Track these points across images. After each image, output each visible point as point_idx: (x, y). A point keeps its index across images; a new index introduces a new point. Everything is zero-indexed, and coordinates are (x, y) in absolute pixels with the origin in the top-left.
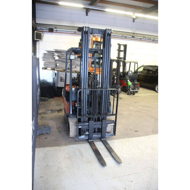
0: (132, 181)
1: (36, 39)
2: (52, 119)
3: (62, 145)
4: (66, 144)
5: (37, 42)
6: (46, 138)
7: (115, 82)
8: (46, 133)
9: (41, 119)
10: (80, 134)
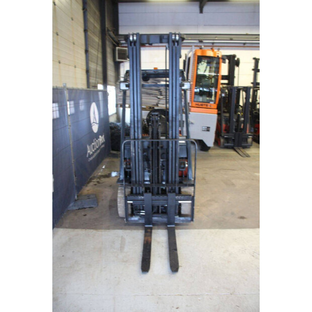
0: (177, 308)
1: (118, 60)
2: (111, 186)
3: (101, 229)
4: (108, 228)
5: (121, 64)
6: (85, 215)
7: (242, 127)
8: (90, 208)
9: (95, 185)
10: (133, 214)
